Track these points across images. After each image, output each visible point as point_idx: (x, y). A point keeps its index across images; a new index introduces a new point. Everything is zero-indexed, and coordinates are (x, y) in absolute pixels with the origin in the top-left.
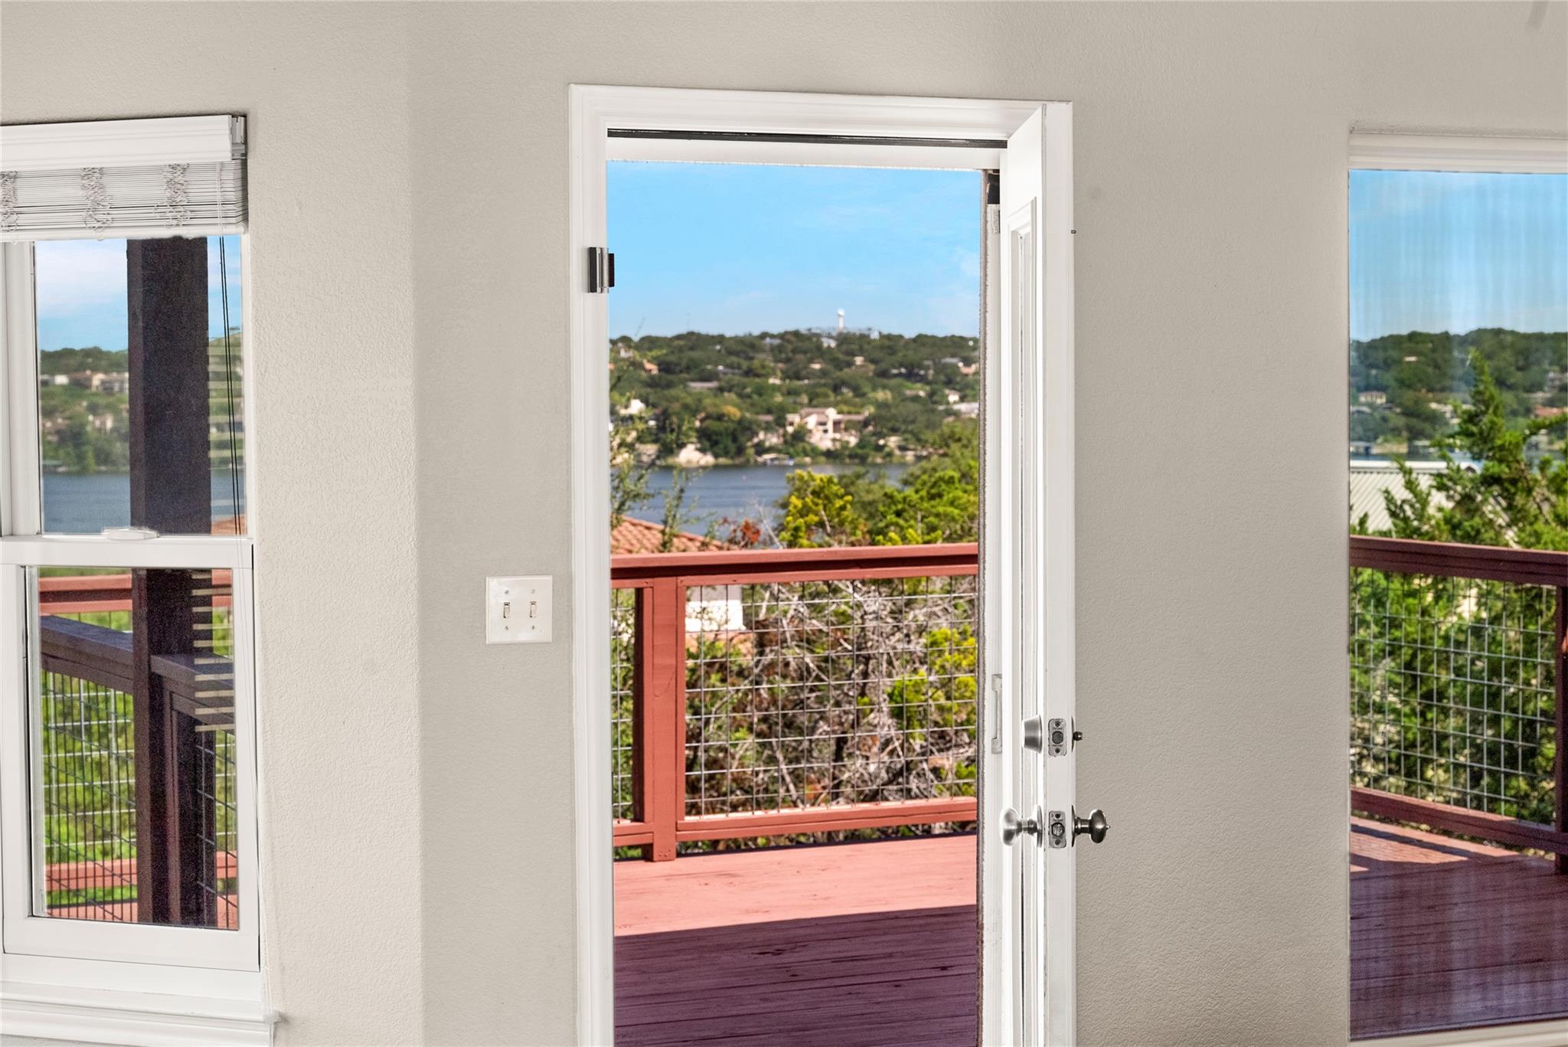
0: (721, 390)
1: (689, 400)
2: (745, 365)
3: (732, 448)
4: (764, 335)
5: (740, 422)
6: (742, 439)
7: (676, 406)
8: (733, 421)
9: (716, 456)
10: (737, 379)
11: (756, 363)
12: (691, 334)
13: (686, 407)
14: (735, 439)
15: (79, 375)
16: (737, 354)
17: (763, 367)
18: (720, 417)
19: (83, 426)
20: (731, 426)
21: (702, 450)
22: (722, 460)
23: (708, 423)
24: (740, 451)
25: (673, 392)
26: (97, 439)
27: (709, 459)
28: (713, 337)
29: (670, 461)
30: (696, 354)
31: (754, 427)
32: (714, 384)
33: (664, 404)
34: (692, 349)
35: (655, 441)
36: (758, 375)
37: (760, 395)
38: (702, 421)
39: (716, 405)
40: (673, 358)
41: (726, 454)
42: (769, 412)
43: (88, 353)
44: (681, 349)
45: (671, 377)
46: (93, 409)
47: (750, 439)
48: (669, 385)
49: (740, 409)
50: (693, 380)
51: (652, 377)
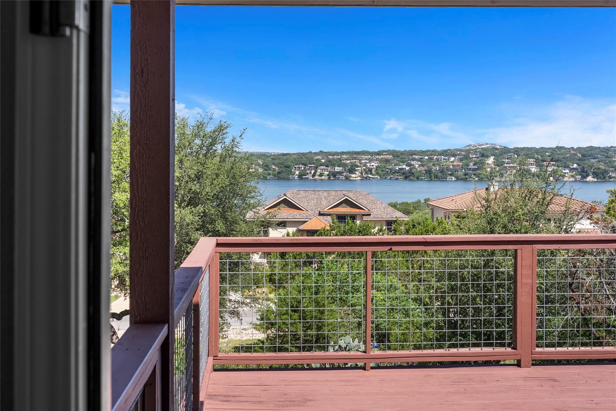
0: (599, 161)
1: (590, 164)
2: (606, 155)
3: (602, 177)
4: (612, 147)
5: (604, 170)
6: (605, 175)
7: (586, 166)
8: (602, 170)
9: (597, 179)
10: (603, 159)
11: (609, 154)
12: (591, 146)
13: (589, 166)
14: (603, 175)
15: (431, 156)
16: (604, 152)
17: (611, 155)
18: (599, 169)
19: (431, 169)
20: (602, 171)
21: (594, 177)
22: (599, 180)
23: (595, 170)
24: (604, 178)
25: (586, 162)
26: (435, 172)
27: (596, 180)
28: (597, 147)
29: (585, 180)
30: (592, 152)
31: (609, 171)
32: (597, 160)
33: (583, 165)
34: (591, 151)
35: (580, 175)
36: (610, 158)
37: (610, 163)
38: (593, 170)
39: (598, 166)
40: (586, 153)
41: (600, 178)
42: (613, 167)
43: (433, 151)
44: (588, 151)
45: (585, 158)
46: (434, 165)
47: (607, 175)
48: (584, 160)
49: (604, 167)
50: (591, 159)
51: (580, 158)
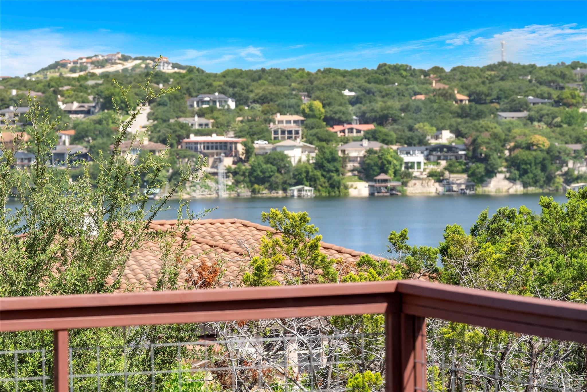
0: (531, 119)
1: (499, 130)
2: (555, 94)
3: (542, 176)
4: (574, 66)
5: (549, 151)
6: (552, 168)
7: (485, 136)
8: (542, 151)
9: (525, 185)
10: (547, 109)
11: (566, 93)
12: (503, 64)
13: (495, 136)
14: (544, 169)
16: (548, 84)
17: (573, 97)
18: (529, 147)
20: (541, 155)
21: (512, 180)
22: (531, 189)
23: (517, 152)
24: (550, 179)
25: (483, 122)
27: (518, 188)
28: (524, 67)
29: (480, 190)
30: (507, 85)
31: (564, 157)
32: (525, 114)
33: (474, 134)
34: (502, 79)
35: (464, 171)
36: (569, 105)
37: (569, 124)
38: (510, 150)
39: (525, 135)
40: (483, 89)
41: (535, 182)
42: (579, 141)
44: (491, 80)
45: (480, 107)
47: (559, 168)
48: (479, 116)
49: (549, 138)
50: (504, 111)
51: (462, 108)
